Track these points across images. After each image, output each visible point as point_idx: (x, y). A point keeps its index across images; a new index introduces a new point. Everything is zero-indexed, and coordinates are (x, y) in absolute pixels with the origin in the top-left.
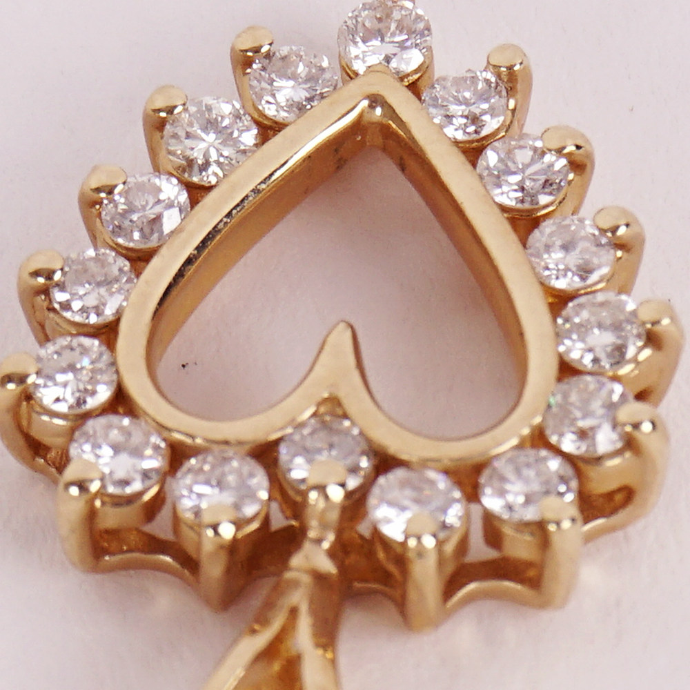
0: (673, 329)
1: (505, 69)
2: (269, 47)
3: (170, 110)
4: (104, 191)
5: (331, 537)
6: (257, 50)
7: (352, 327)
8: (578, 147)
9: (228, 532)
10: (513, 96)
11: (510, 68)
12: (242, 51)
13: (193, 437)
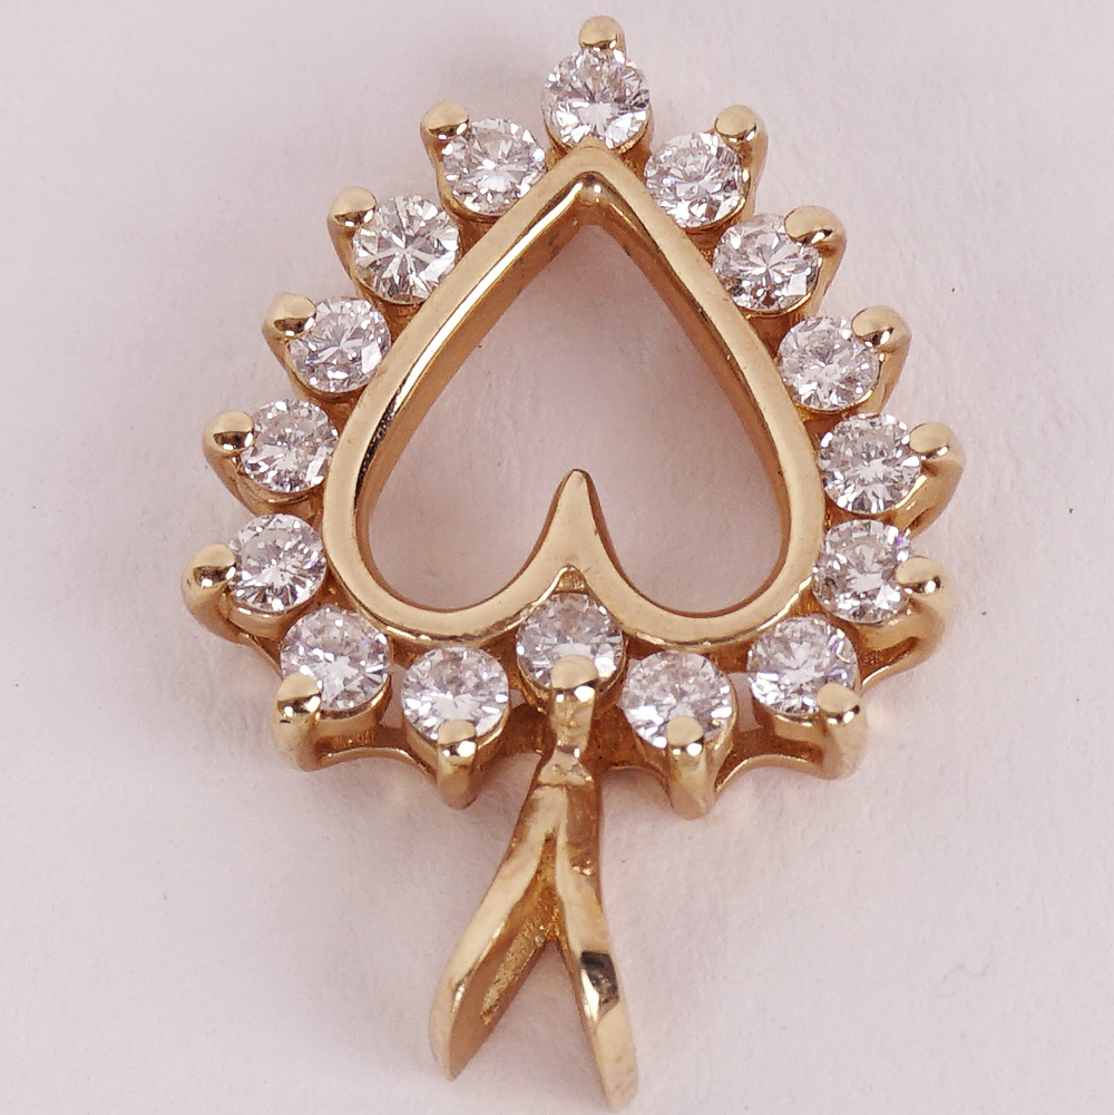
0: (952, 457)
1: (735, 140)
2: (465, 126)
3: (358, 218)
4: (291, 329)
5: (584, 743)
6: (451, 131)
7: (587, 476)
8: (827, 233)
9: (467, 750)
10: (747, 166)
11: (741, 137)
12: (432, 131)
13: (418, 634)
